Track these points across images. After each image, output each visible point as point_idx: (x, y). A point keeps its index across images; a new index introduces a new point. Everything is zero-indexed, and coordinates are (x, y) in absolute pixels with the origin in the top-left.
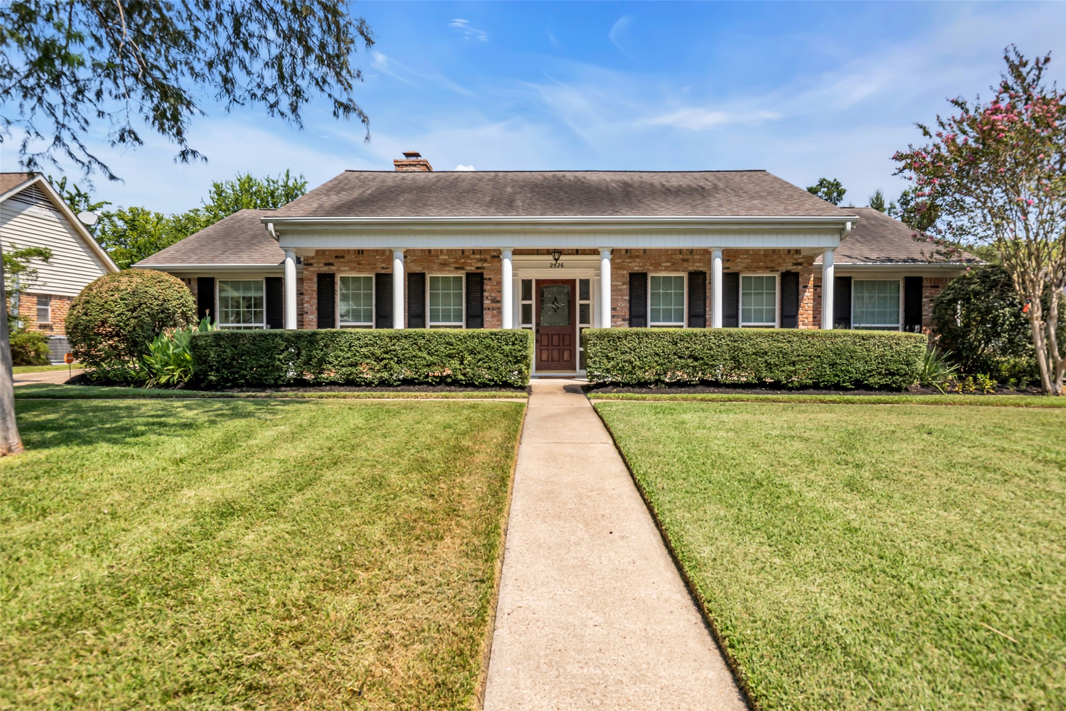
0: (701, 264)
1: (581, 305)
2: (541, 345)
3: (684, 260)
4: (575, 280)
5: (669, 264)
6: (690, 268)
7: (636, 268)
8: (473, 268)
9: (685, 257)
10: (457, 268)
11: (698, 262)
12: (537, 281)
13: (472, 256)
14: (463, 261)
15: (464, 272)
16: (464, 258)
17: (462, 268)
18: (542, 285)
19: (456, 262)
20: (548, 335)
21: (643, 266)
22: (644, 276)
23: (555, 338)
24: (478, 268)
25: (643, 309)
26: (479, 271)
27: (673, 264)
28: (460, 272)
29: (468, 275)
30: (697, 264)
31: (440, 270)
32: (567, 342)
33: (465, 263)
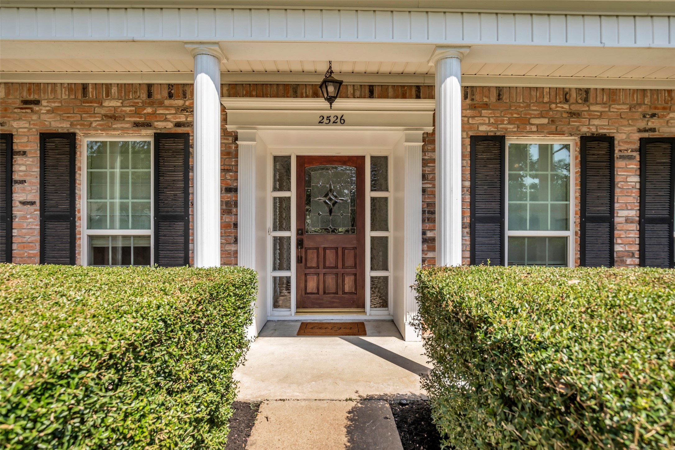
0: (604, 122)
1: (373, 199)
2: (306, 267)
3: (573, 114)
4: (363, 158)
5: (545, 121)
6: (584, 129)
7: (483, 128)
8: (170, 125)
9: (575, 108)
10: (137, 125)
11: (600, 117)
12: (299, 158)
13: (167, 102)
14: (149, 110)
15: (151, 132)
16: (151, 104)
17: (148, 125)
18: (308, 167)
19: (137, 113)
20: (317, 249)
21: (495, 124)
22: (500, 140)
23: (330, 255)
24: (178, 125)
25: (496, 206)
26: (180, 130)
27: (553, 121)
28: (144, 132)
29: (158, 137)
30: (596, 122)
31: (106, 128)
32: (350, 262)
33: (154, 114)
